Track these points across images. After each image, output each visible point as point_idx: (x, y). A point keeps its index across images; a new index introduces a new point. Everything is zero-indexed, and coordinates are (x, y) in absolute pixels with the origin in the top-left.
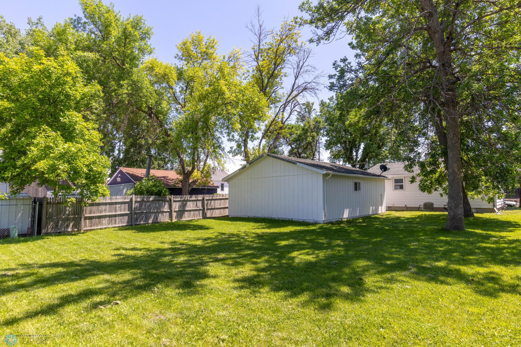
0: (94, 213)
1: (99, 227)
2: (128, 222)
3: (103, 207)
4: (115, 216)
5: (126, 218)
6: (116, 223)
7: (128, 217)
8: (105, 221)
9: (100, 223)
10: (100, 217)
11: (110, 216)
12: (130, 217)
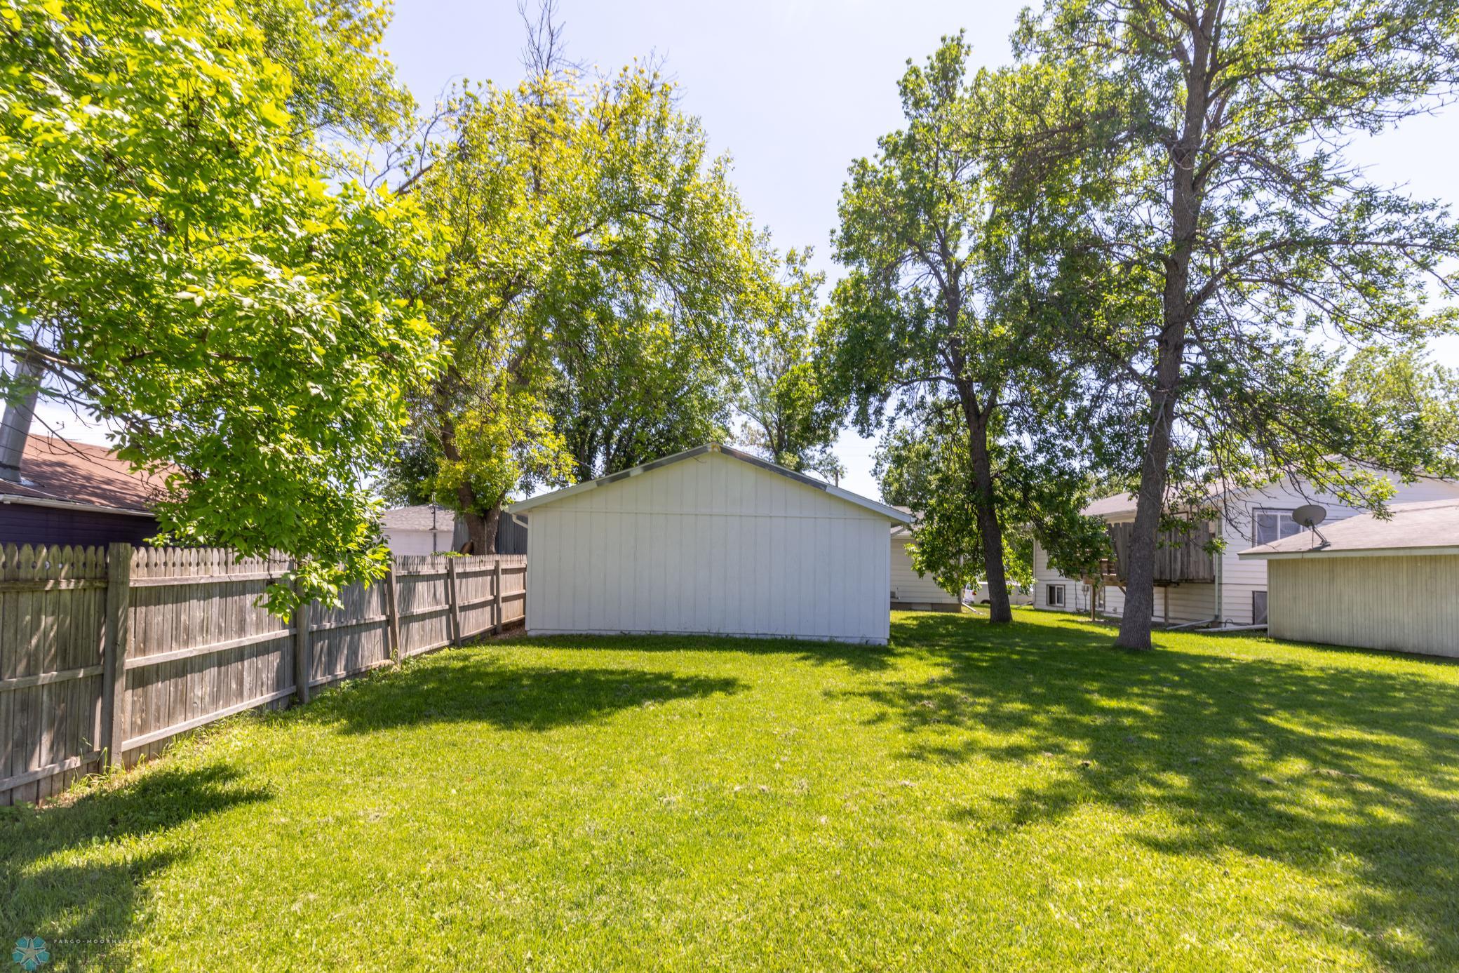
0: (160, 647)
1: (180, 726)
2: (278, 685)
3: (196, 610)
4: (240, 654)
5: (274, 659)
6: (240, 694)
7: (282, 658)
8: (201, 685)
9: (183, 703)
10: (181, 669)
11: (222, 659)
12: (288, 658)
